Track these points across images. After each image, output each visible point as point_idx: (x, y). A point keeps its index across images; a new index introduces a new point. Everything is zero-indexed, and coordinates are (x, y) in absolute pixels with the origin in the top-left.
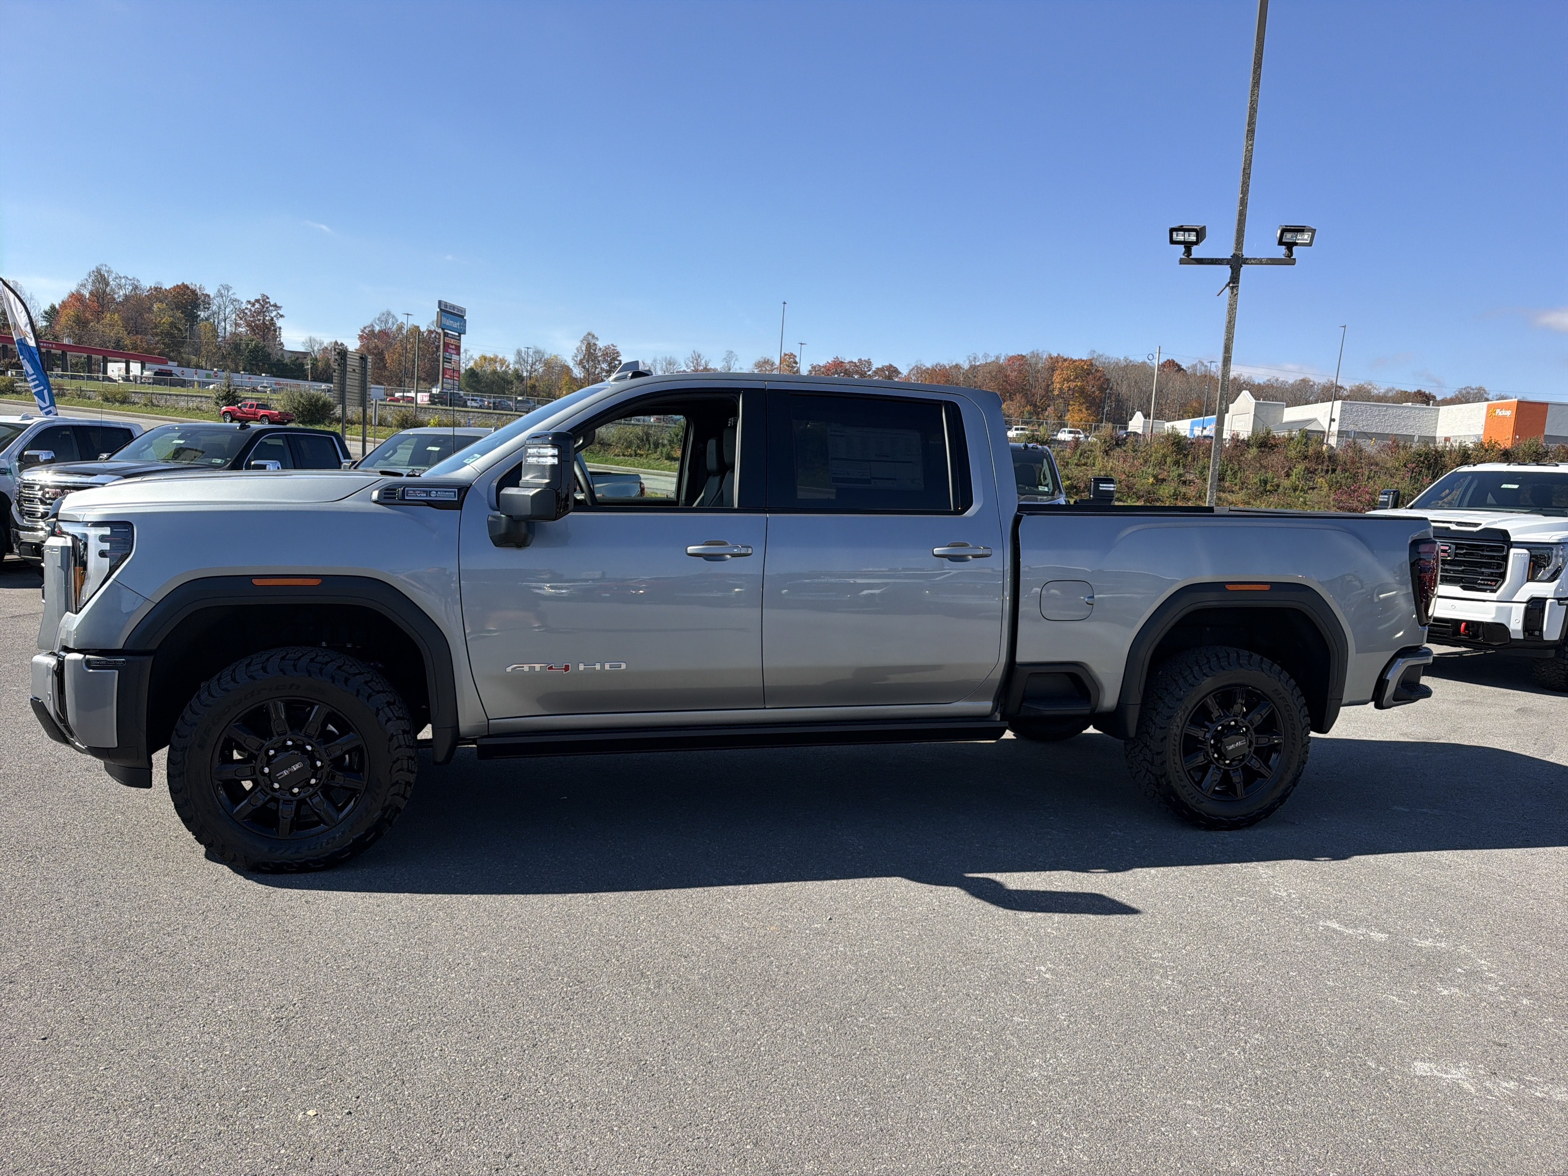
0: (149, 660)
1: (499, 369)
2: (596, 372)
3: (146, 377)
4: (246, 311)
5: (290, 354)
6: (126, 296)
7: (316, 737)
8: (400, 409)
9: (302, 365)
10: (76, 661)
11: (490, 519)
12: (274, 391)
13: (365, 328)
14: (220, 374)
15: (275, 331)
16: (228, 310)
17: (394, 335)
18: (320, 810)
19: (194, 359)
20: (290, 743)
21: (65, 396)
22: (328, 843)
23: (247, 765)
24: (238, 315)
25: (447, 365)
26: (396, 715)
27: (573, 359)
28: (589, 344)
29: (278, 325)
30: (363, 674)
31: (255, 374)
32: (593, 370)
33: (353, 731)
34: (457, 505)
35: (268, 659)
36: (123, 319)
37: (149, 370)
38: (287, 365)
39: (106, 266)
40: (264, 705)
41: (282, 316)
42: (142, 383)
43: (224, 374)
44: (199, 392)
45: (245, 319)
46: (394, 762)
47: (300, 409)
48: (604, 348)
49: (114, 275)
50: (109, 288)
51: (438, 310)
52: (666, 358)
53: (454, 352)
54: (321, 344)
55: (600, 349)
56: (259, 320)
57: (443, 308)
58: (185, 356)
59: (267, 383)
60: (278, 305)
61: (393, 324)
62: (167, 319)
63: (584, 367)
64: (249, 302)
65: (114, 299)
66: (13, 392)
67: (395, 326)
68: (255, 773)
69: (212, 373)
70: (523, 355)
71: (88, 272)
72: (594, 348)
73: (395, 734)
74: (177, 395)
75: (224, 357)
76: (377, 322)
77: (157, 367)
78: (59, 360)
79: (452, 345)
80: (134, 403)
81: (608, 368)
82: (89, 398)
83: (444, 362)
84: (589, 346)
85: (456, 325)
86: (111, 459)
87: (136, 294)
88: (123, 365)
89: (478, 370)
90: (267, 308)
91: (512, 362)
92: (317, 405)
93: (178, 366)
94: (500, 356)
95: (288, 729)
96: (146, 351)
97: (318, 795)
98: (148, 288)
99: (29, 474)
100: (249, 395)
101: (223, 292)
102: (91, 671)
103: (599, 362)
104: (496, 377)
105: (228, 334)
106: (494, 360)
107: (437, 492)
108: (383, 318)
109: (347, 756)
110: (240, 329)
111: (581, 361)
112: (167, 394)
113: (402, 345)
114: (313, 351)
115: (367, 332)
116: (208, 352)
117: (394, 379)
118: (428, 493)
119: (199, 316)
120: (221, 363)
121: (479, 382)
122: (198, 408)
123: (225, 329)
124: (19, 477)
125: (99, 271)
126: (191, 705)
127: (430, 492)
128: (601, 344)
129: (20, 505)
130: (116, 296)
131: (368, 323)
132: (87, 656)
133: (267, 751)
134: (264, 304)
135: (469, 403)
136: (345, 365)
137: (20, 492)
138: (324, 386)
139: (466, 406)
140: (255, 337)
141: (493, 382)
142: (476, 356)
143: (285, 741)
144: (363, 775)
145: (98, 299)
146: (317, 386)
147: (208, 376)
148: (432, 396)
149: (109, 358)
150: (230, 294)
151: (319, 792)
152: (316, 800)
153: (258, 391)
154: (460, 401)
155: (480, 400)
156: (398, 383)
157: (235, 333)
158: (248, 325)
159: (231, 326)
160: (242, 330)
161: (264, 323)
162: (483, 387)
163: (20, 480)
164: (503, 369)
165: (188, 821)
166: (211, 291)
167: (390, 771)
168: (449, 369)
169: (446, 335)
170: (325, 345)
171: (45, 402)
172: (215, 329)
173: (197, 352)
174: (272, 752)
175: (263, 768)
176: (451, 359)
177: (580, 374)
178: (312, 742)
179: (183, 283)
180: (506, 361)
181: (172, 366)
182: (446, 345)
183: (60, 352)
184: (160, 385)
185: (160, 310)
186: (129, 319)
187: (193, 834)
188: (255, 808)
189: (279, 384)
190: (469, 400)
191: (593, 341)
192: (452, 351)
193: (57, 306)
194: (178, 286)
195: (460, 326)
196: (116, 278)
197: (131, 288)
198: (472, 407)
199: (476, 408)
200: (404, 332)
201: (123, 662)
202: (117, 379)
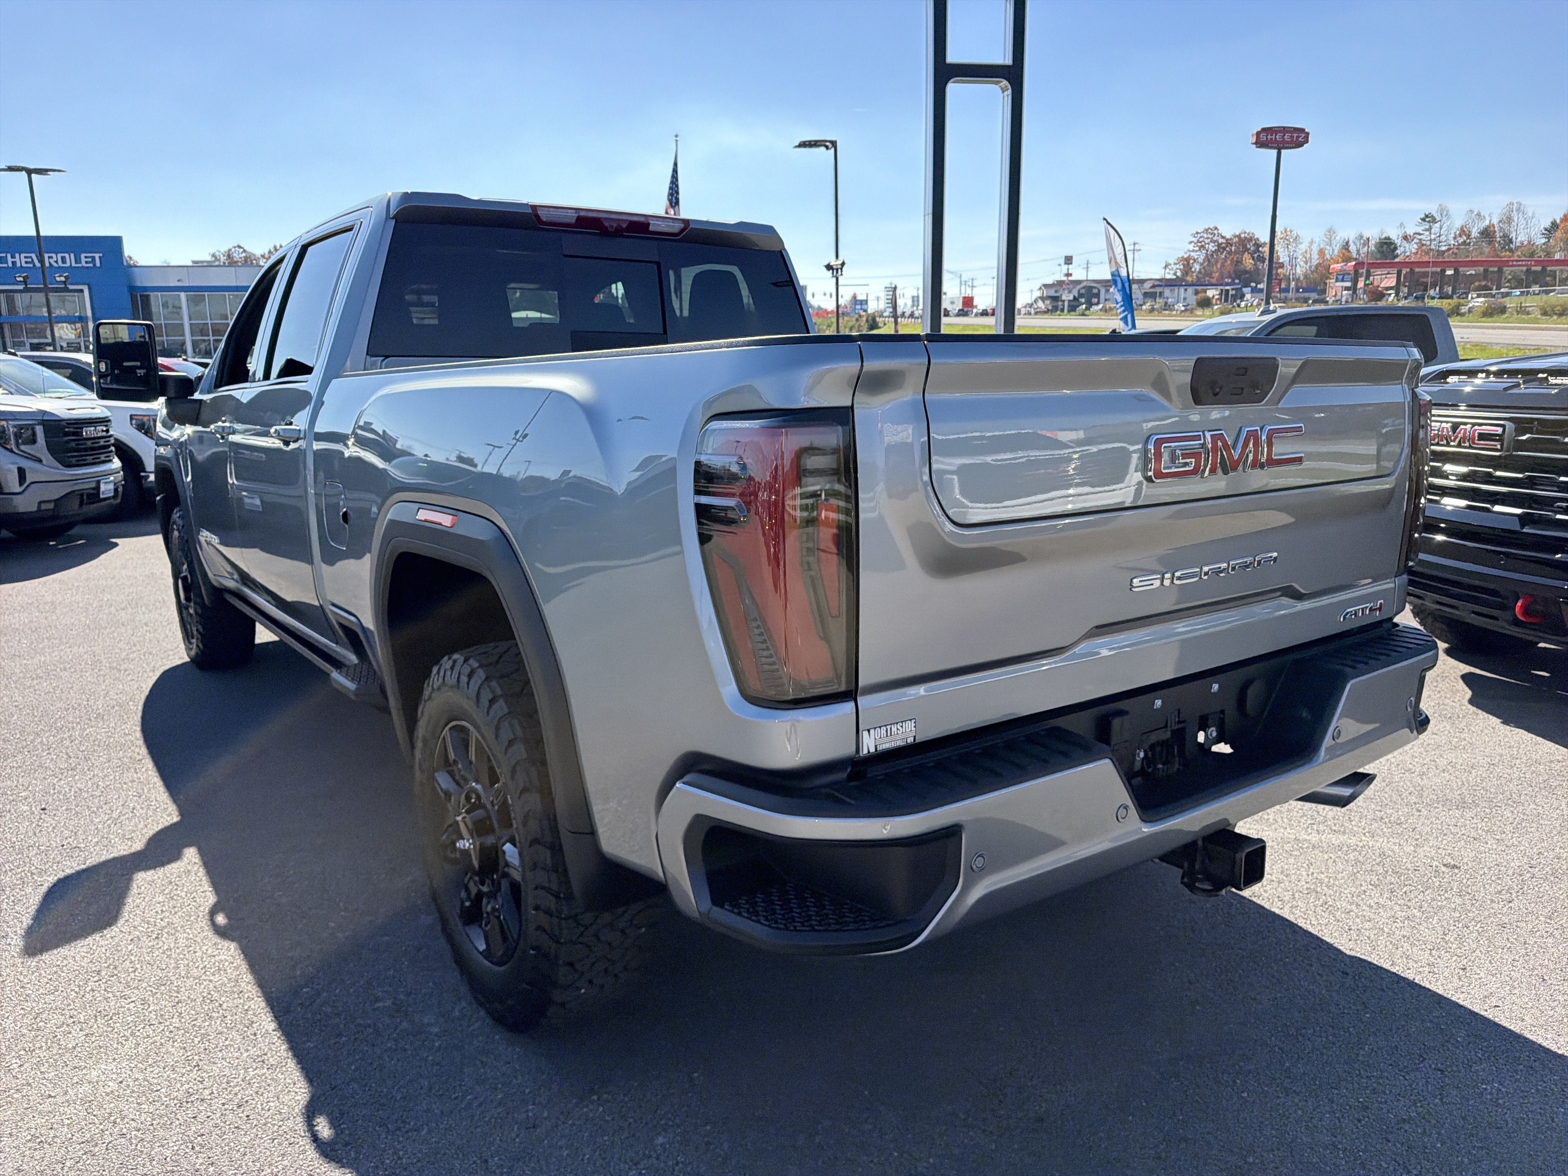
66: (1458, 314)
78: (1549, 276)
193: (1558, 221)
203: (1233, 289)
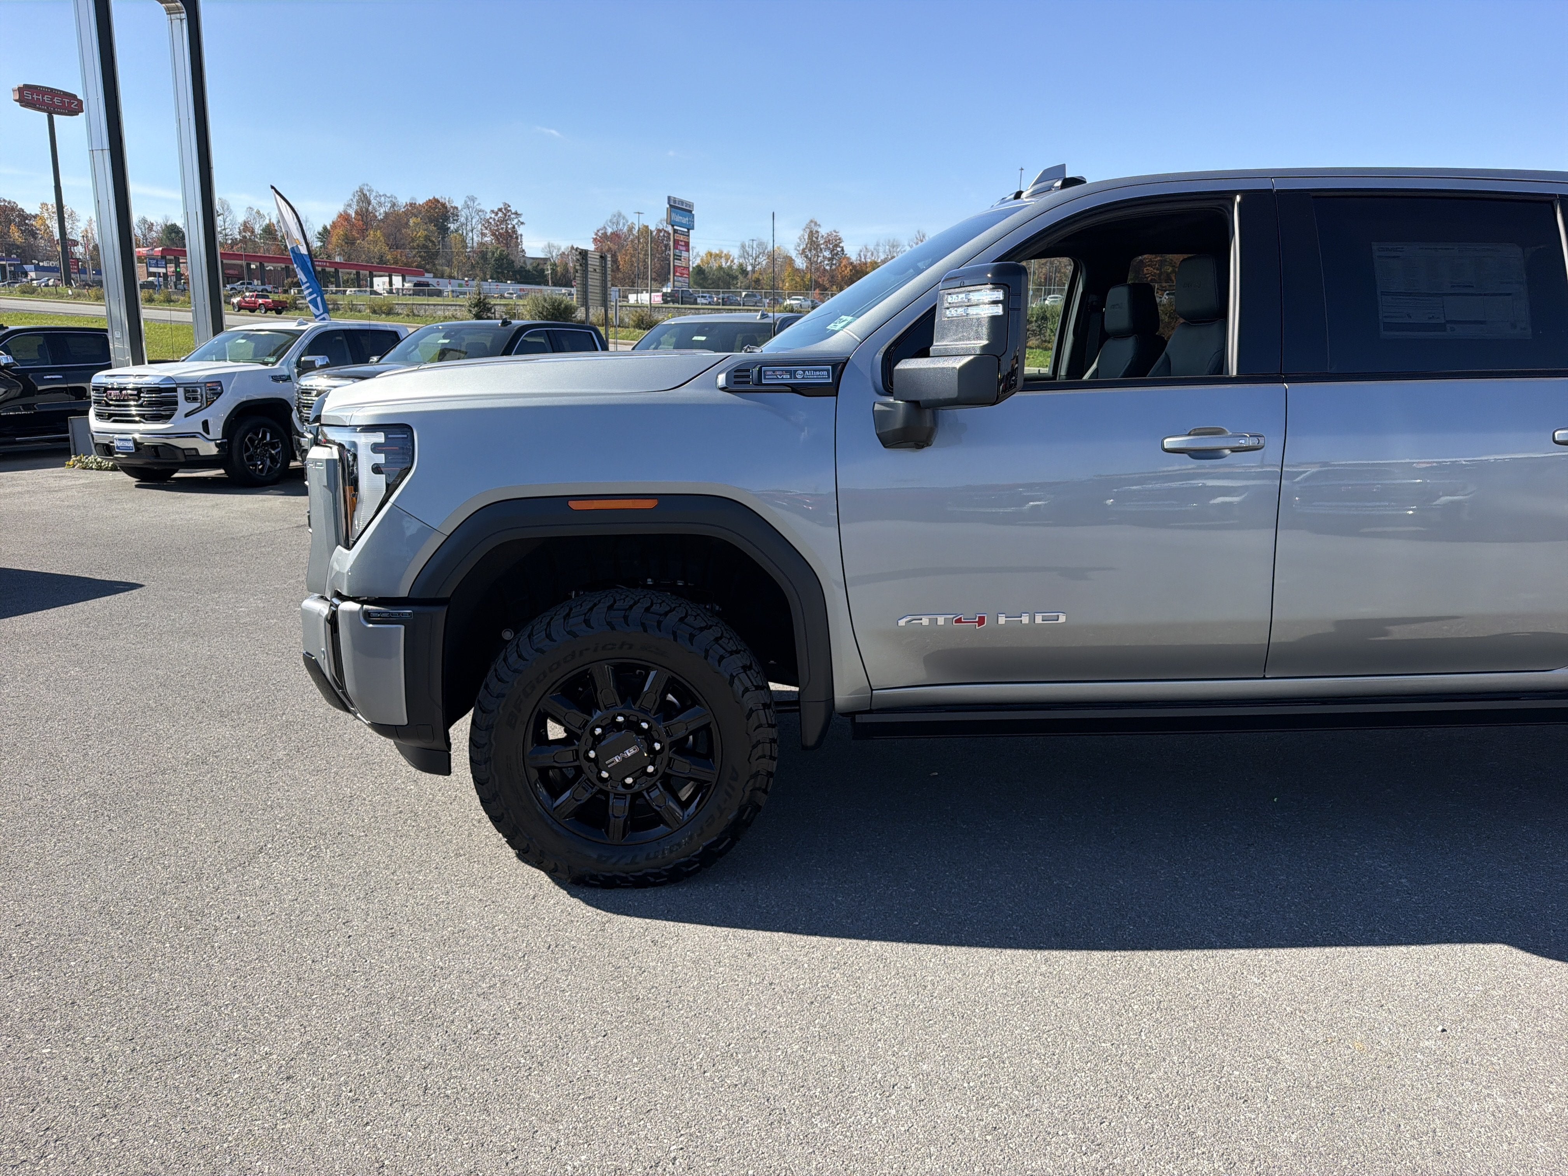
0: (441, 613)
1: (724, 264)
2: (819, 261)
3: (407, 289)
4: (491, 221)
5: (531, 261)
6: (386, 213)
7: (653, 712)
8: (635, 309)
9: (543, 271)
10: (351, 613)
11: (877, 407)
12: (520, 297)
13: (598, 231)
14: (471, 283)
15: (517, 238)
16: (474, 221)
17: (625, 236)
18: (660, 807)
19: (447, 270)
20: (620, 719)
21: (339, 310)
22: (671, 851)
23: (568, 749)
24: (483, 225)
25: (677, 263)
26: (755, 684)
27: (796, 249)
28: (811, 232)
29: (519, 232)
30: (711, 627)
31: (502, 282)
32: (815, 259)
33: (700, 704)
34: (831, 390)
35: (591, 609)
36: (384, 235)
37: (409, 282)
38: (529, 271)
39: (367, 185)
40: (588, 669)
41: (522, 223)
42: (403, 295)
43: (475, 283)
44: (453, 301)
45: (490, 228)
46: (754, 747)
47: (545, 313)
48: (826, 235)
49: (374, 194)
50: (371, 206)
51: (668, 206)
52: (889, 241)
53: (684, 248)
54: (559, 249)
55: (823, 236)
56: (502, 229)
57: (672, 204)
58: (438, 267)
59: (513, 290)
60: (519, 212)
61: (624, 225)
62: (421, 233)
63: (806, 257)
64: (493, 211)
65: (376, 217)
66: (296, 308)
67: (626, 227)
68: (578, 758)
69: (463, 282)
70: (747, 248)
71: (352, 192)
72: (816, 236)
73: (754, 709)
74: (435, 305)
75: (473, 267)
76: (609, 224)
77: (416, 279)
78: (333, 277)
79: (681, 241)
80: (398, 314)
81: (830, 256)
82: (360, 311)
83: (674, 259)
84: (811, 234)
85: (685, 220)
86: (381, 362)
87: (395, 211)
88: (387, 279)
89: (705, 267)
90: (509, 216)
91: (736, 256)
92: (559, 309)
93: (434, 277)
94: (725, 252)
95: (618, 701)
96: (405, 265)
97: (658, 787)
98: (404, 204)
99: (305, 380)
100: (498, 301)
101: (469, 203)
102: (371, 625)
103: (821, 250)
104: (722, 273)
105: (475, 244)
106: (718, 256)
107: (804, 371)
108: (615, 220)
109: (691, 737)
110: (486, 239)
111: (803, 250)
112: (425, 305)
113: (633, 246)
114: (552, 257)
115: (600, 235)
116: (459, 263)
117: (627, 281)
118: (793, 374)
119: (450, 228)
120: (471, 272)
121: (705, 279)
122: (453, 316)
123: (473, 239)
124: (297, 383)
125: (361, 191)
126: (496, 670)
127: (795, 371)
128: (823, 231)
129: (300, 412)
130: (377, 214)
131: (601, 226)
132: (365, 607)
133: (593, 730)
134: (506, 213)
135: (699, 300)
136: (587, 264)
137: (299, 399)
138: (564, 290)
139: (696, 303)
140: (499, 246)
141: (719, 279)
142: (703, 253)
143: (615, 718)
144: (713, 761)
145: (362, 218)
146: (557, 290)
147: (460, 285)
148: (664, 295)
149: (375, 273)
150: (475, 204)
151: (658, 784)
152: (655, 794)
153: (505, 298)
154: (690, 298)
155: (709, 297)
156: (631, 284)
157: (481, 243)
158: (493, 234)
159: (478, 236)
160: (487, 239)
161: (507, 232)
162: (710, 284)
163: (298, 386)
164: (728, 264)
165: (497, 820)
166: (459, 203)
167: (749, 760)
168: (680, 267)
169: (675, 231)
170: (563, 250)
171: (319, 310)
172: (464, 241)
173: (449, 264)
174: (598, 731)
175: (587, 752)
176: (681, 256)
177: (802, 263)
178: (649, 719)
179: (434, 198)
180: (730, 256)
181: (428, 278)
182: (676, 242)
183: (333, 270)
184: (419, 295)
185: (416, 224)
186: (389, 235)
187: (505, 836)
188: (579, 803)
189: (523, 290)
190: (699, 297)
191: (815, 229)
192: (681, 248)
193: (329, 227)
194: (430, 200)
195: (689, 221)
196: (376, 196)
197: (389, 205)
198: (702, 304)
199: (706, 304)
200: (635, 232)
201: (409, 614)
202: (382, 292)
203: (10, 265)
